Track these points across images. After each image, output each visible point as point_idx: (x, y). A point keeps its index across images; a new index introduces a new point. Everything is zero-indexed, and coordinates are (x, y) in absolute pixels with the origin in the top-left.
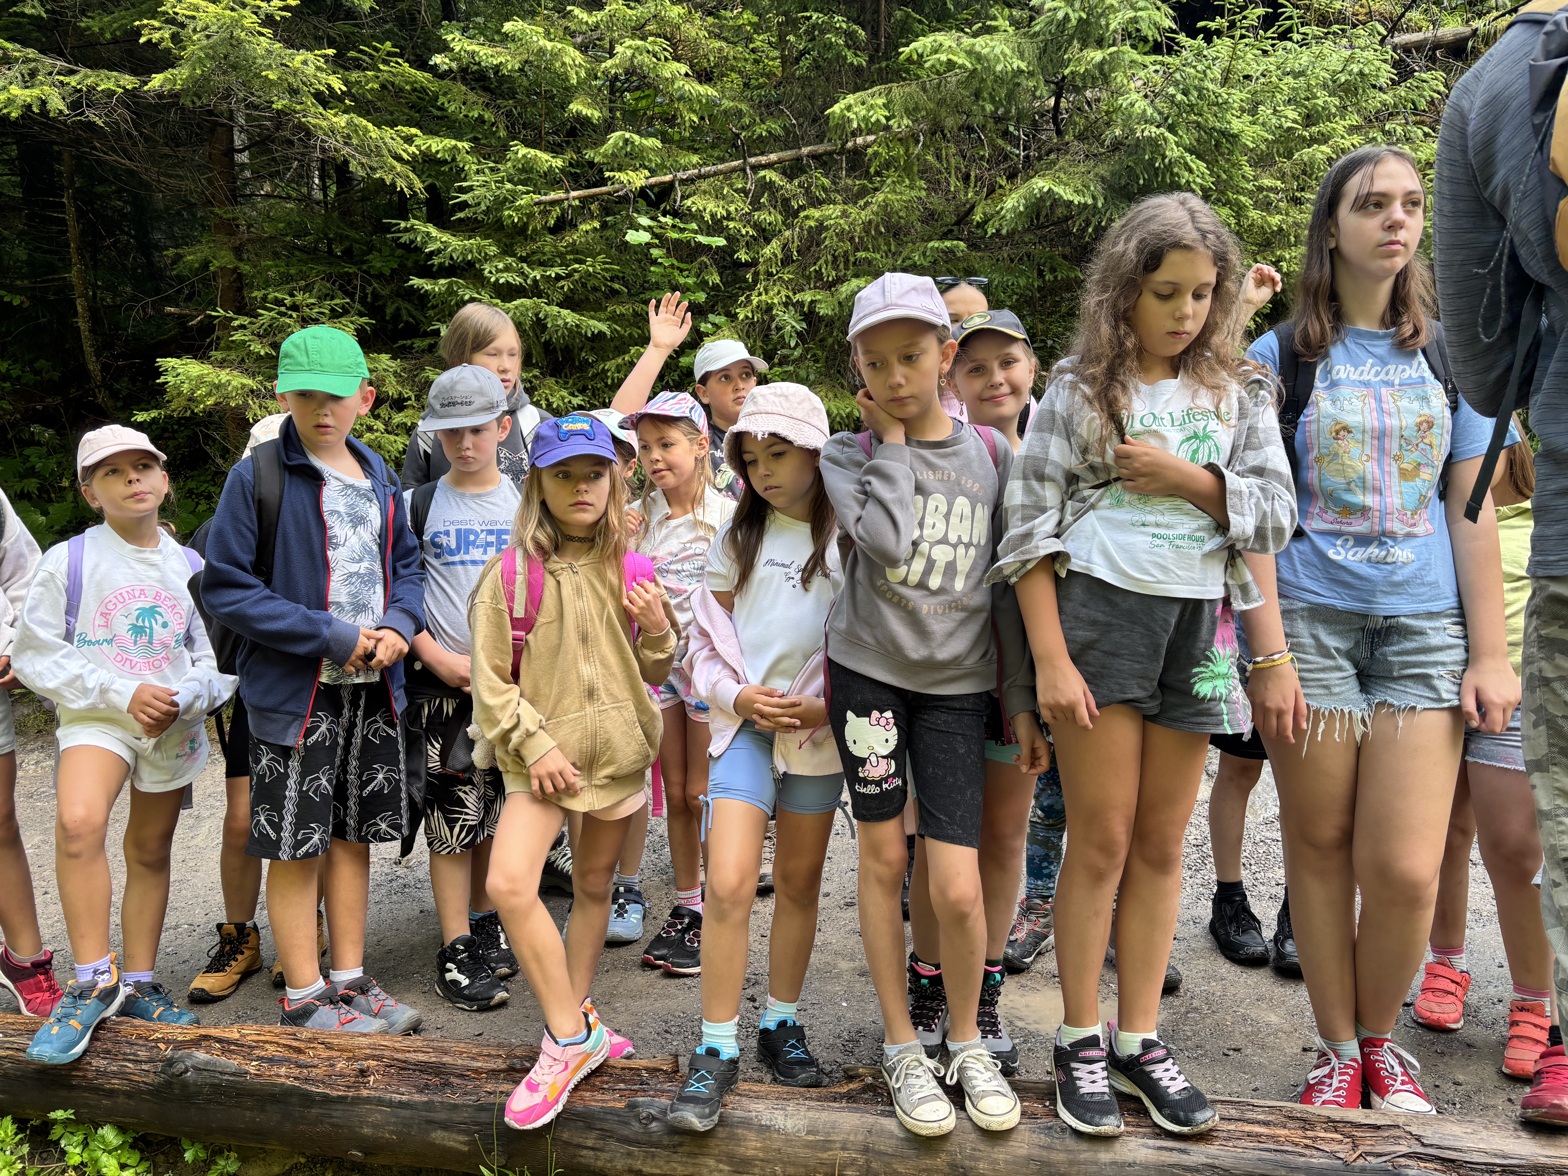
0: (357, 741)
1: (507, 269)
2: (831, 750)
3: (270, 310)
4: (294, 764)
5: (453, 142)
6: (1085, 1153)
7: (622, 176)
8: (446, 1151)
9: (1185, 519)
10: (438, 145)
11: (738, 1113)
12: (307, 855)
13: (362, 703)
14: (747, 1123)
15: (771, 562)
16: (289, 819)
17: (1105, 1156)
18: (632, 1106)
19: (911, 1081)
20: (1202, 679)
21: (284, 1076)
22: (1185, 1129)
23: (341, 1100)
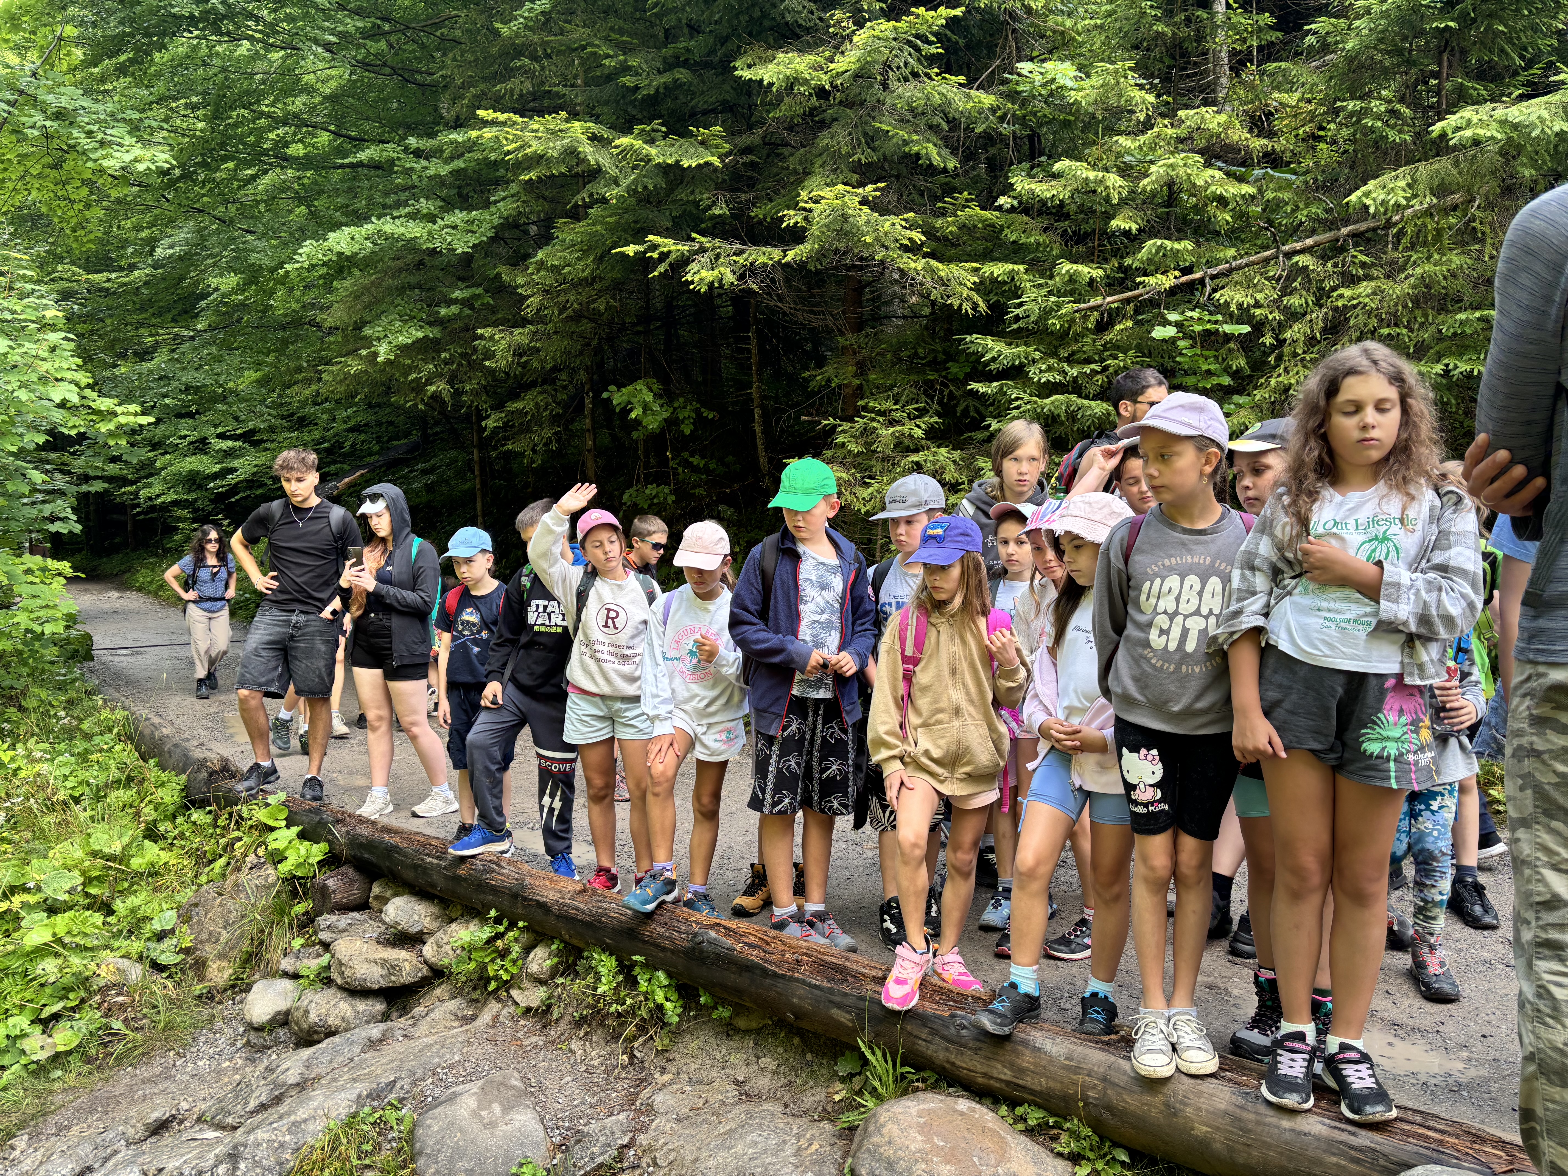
0: (818, 739)
1: (1050, 369)
2: (1115, 776)
3: (863, 417)
4: (775, 749)
5: (1011, 266)
6: (1272, 1118)
7: (1151, 280)
8: (840, 1024)
9: (1353, 606)
10: (998, 270)
11: (1022, 1035)
12: (780, 812)
13: (821, 712)
14: (1025, 1043)
15: (1078, 628)
16: (770, 786)
17: (1286, 1123)
18: (953, 1016)
19: (1147, 1036)
20: (1369, 740)
21: (754, 956)
22: (1357, 1117)
23: (783, 977)
